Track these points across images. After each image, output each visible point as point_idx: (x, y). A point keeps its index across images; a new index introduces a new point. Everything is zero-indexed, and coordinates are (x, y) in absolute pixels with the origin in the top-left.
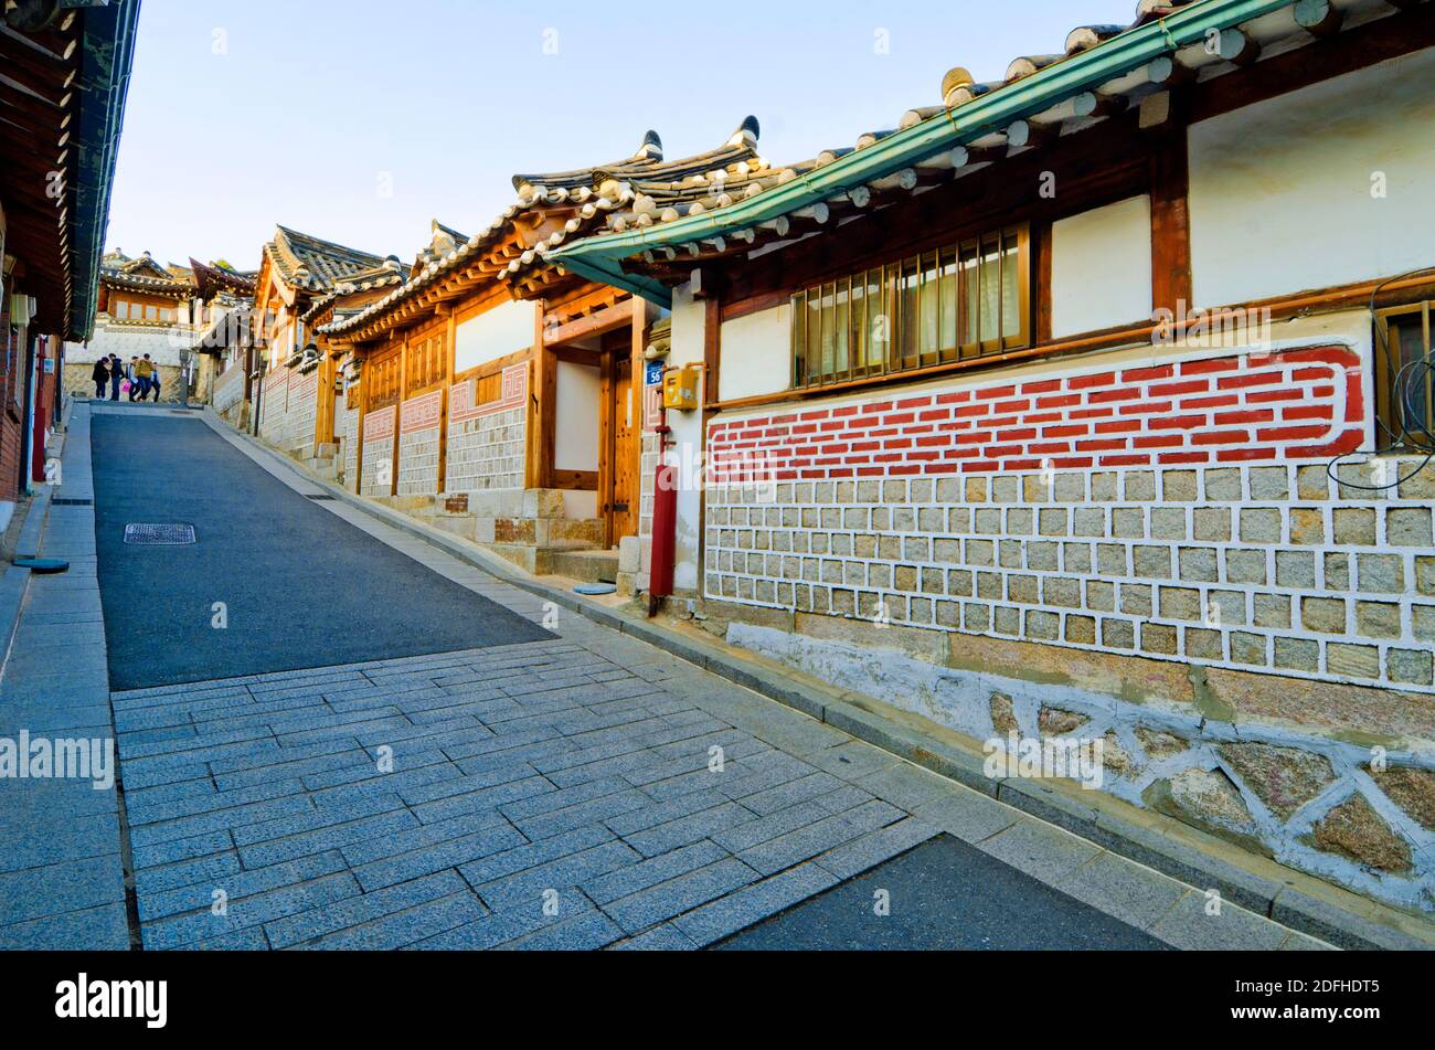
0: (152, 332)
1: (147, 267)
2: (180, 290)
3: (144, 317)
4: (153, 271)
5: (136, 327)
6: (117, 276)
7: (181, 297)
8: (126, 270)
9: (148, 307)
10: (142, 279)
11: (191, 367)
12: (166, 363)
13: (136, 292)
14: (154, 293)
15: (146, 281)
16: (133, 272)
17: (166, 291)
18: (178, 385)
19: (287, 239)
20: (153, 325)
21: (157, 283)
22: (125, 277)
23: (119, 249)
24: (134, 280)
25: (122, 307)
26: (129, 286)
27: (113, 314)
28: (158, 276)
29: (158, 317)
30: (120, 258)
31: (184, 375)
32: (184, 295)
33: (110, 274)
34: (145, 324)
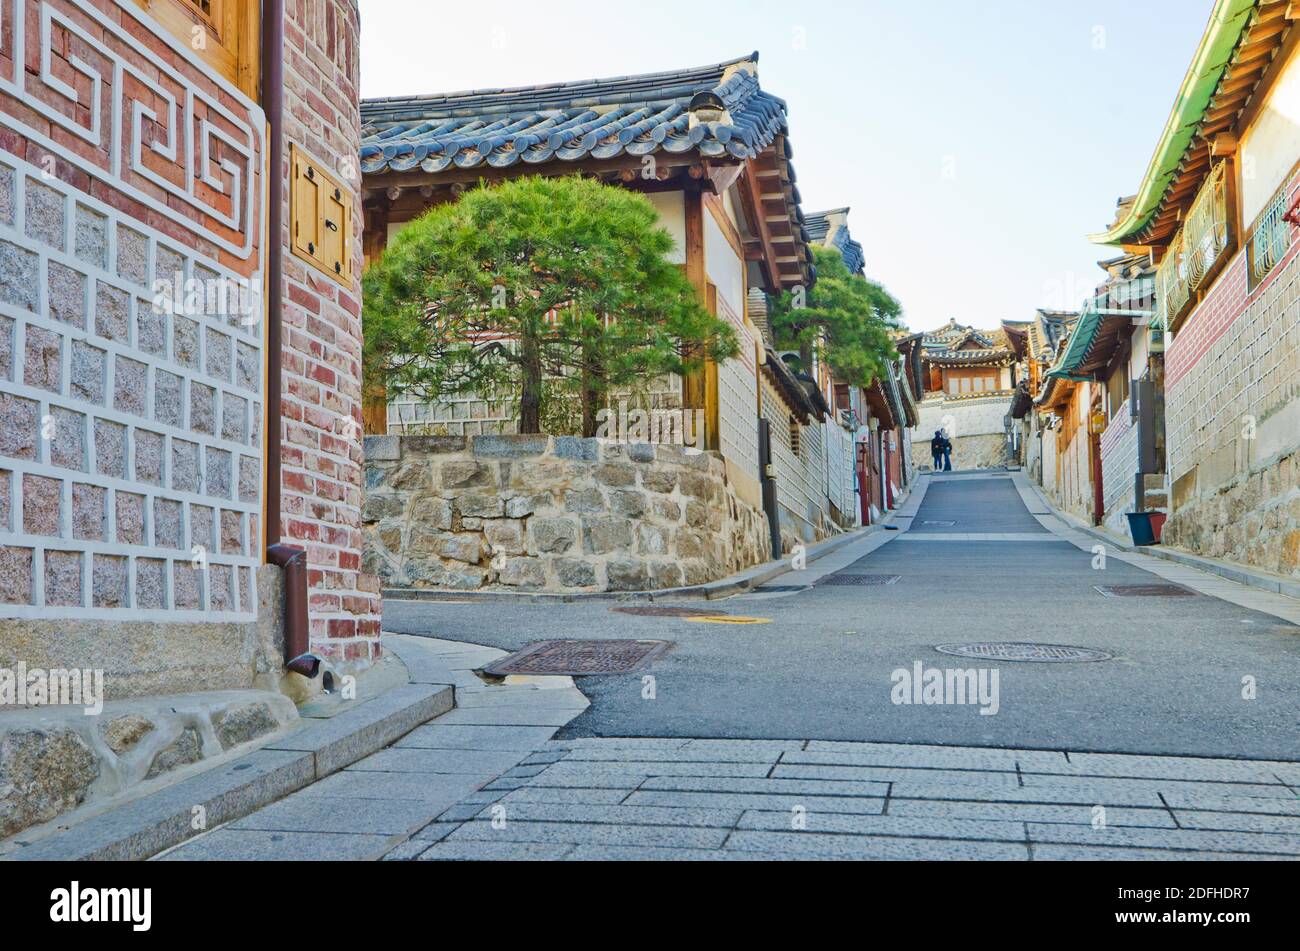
0: (979, 403)
1: (973, 340)
2: (1000, 357)
3: (972, 390)
4: (975, 344)
5: (966, 401)
6: (947, 356)
7: (1002, 365)
8: (954, 348)
9: (975, 379)
10: (974, 353)
11: (1015, 432)
12: (993, 431)
13: (964, 367)
14: (978, 365)
15: (971, 354)
16: (960, 348)
17: (988, 361)
18: (1005, 451)
20: (979, 396)
21: (980, 355)
22: (953, 355)
23: (953, 319)
24: (960, 357)
25: (953, 383)
26: (957, 363)
27: (947, 392)
28: (981, 347)
29: (984, 388)
30: (955, 328)
31: (1009, 440)
32: (1004, 361)
33: (942, 355)
34: (973, 397)
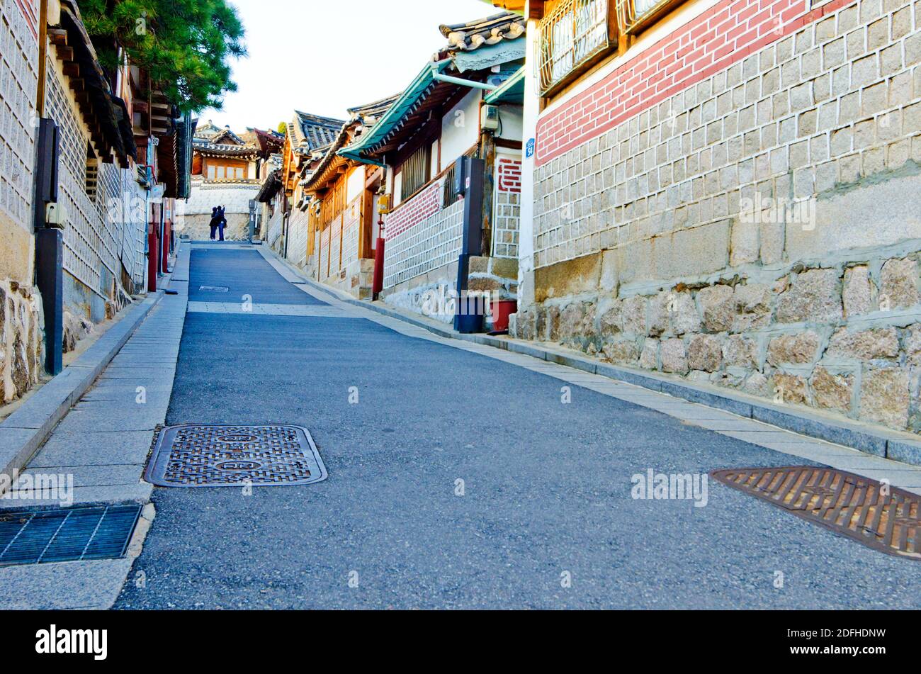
0: (230, 188)
1: (228, 137)
2: (248, 154)
3: (226, 176)
4: (231, 140)
5: (220, 185)
6: (208, 147)
7: (250, 158)
8: (213, 141)
9: (229, 168)
10: (229, 147)
11: (257, 213)
12: (240, 211)
13: (220, 157)
14: (232, 157)
15: (227, 148)
16: (218, 142)
17: (240, 155)
18: (248, 228)
19: (300, 119)
20: (231, 182)
21: (234, 149)
22: (213, 147)
23: (210, 121)
24: (219, 148)
25: (211, 169)
26: (215, 154)
27: (205, 176)
28: (235, 143)
29: (235, 176)
30: (211, 128)
31: (252, 220)
32: (252, 156)
33: (203, 146)
34: (226, 182)
